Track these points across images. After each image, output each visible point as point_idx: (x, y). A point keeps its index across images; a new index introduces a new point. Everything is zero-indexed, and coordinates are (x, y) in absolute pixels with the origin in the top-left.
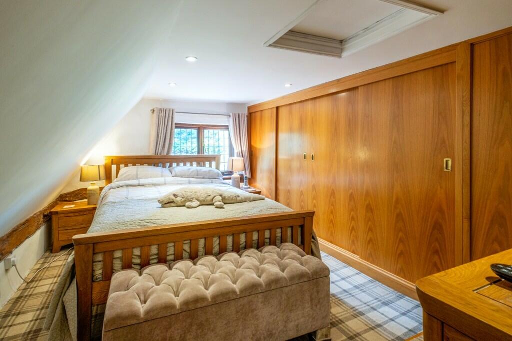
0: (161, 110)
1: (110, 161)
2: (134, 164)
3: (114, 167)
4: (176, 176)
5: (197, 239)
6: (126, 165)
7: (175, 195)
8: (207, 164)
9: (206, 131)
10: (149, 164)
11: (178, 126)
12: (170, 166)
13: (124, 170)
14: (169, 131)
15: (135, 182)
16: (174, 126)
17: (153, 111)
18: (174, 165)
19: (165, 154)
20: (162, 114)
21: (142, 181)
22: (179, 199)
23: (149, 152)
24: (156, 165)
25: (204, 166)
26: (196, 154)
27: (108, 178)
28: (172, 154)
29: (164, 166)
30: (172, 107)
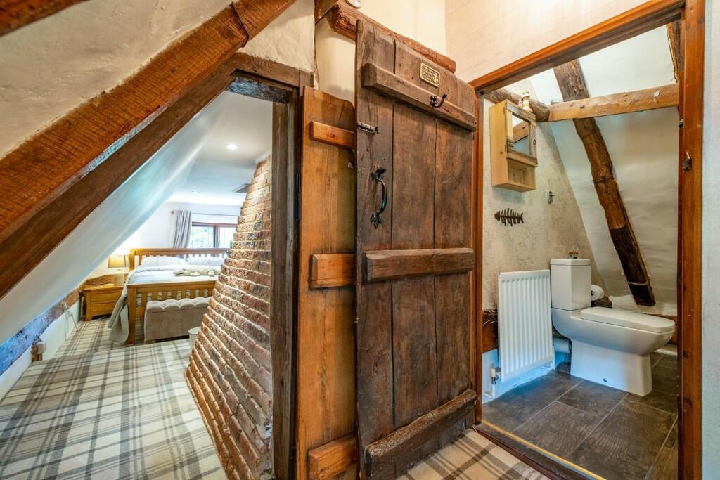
0: (179, 212)
1: (134, 253)
2: (155, 255)
3: (137, 258)
4: (191, 264)
5: (195, 289)
6: (148, 256)
7: (184, 270)
8: (221, 255)
9: (222, 229)
10: (168, 255)
11: (195, 224)
12: (187, 257)
13: (145, 259)
14: (186, 229)
15: (156, 268)
16: (191, 224)
17: (173, 212)
18: (191, 256)
19: (183, 247)
20: (181, 216)
21: (161, 267)
22: (186, 272)
23: (168, 245)
24: (174, 255)
25: (218, 256)
26: (212, 247)
27: (132, 266)
28: (189, 247)
29: (182, 257)
30: (190, 209)
